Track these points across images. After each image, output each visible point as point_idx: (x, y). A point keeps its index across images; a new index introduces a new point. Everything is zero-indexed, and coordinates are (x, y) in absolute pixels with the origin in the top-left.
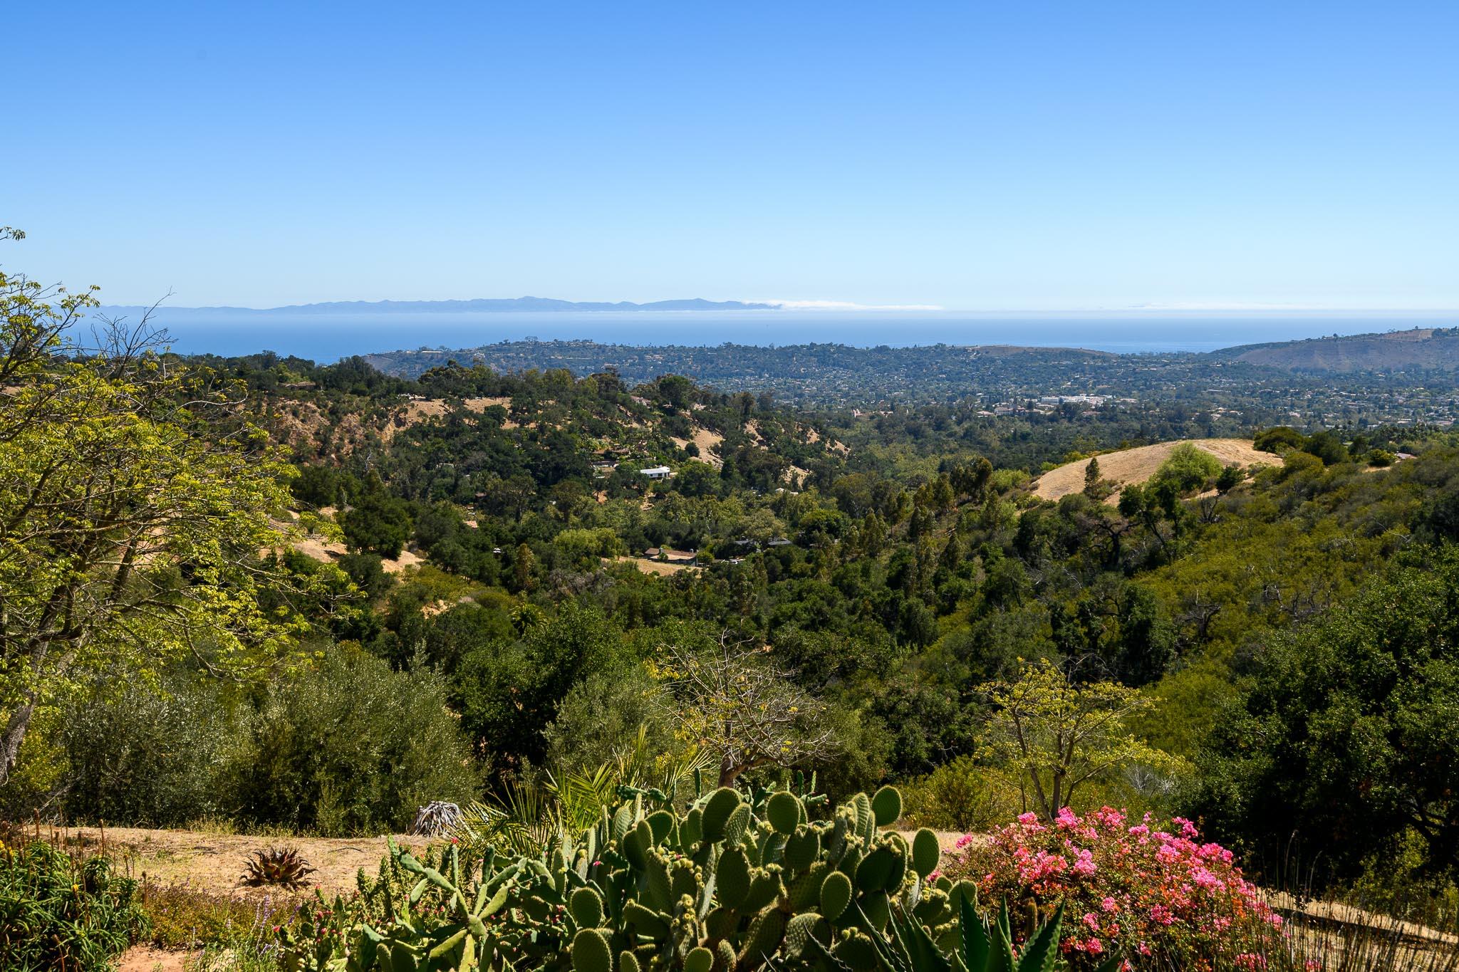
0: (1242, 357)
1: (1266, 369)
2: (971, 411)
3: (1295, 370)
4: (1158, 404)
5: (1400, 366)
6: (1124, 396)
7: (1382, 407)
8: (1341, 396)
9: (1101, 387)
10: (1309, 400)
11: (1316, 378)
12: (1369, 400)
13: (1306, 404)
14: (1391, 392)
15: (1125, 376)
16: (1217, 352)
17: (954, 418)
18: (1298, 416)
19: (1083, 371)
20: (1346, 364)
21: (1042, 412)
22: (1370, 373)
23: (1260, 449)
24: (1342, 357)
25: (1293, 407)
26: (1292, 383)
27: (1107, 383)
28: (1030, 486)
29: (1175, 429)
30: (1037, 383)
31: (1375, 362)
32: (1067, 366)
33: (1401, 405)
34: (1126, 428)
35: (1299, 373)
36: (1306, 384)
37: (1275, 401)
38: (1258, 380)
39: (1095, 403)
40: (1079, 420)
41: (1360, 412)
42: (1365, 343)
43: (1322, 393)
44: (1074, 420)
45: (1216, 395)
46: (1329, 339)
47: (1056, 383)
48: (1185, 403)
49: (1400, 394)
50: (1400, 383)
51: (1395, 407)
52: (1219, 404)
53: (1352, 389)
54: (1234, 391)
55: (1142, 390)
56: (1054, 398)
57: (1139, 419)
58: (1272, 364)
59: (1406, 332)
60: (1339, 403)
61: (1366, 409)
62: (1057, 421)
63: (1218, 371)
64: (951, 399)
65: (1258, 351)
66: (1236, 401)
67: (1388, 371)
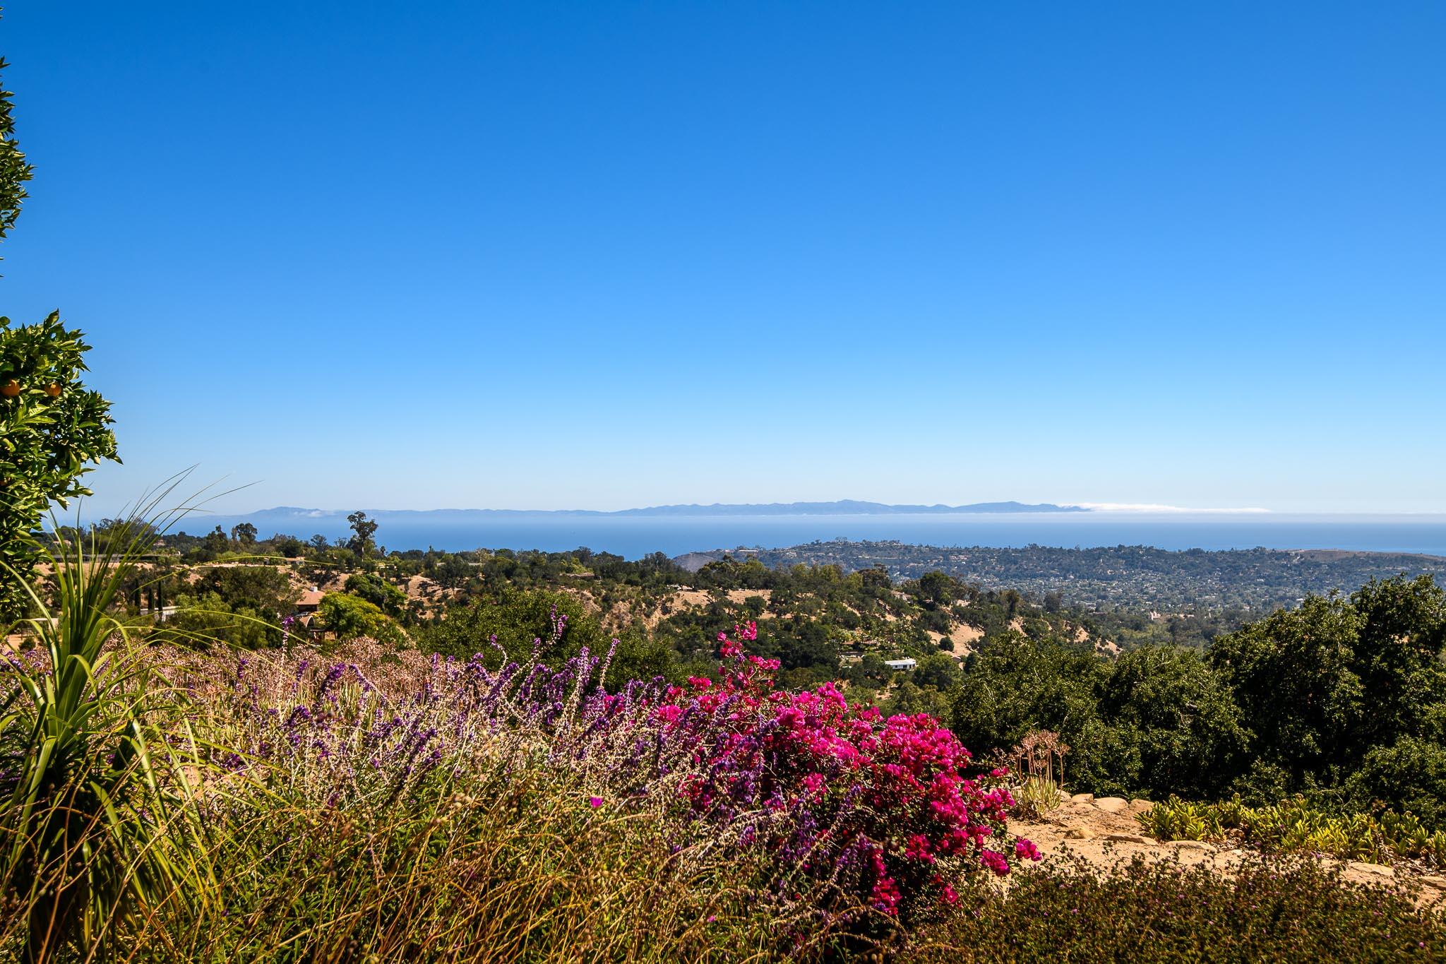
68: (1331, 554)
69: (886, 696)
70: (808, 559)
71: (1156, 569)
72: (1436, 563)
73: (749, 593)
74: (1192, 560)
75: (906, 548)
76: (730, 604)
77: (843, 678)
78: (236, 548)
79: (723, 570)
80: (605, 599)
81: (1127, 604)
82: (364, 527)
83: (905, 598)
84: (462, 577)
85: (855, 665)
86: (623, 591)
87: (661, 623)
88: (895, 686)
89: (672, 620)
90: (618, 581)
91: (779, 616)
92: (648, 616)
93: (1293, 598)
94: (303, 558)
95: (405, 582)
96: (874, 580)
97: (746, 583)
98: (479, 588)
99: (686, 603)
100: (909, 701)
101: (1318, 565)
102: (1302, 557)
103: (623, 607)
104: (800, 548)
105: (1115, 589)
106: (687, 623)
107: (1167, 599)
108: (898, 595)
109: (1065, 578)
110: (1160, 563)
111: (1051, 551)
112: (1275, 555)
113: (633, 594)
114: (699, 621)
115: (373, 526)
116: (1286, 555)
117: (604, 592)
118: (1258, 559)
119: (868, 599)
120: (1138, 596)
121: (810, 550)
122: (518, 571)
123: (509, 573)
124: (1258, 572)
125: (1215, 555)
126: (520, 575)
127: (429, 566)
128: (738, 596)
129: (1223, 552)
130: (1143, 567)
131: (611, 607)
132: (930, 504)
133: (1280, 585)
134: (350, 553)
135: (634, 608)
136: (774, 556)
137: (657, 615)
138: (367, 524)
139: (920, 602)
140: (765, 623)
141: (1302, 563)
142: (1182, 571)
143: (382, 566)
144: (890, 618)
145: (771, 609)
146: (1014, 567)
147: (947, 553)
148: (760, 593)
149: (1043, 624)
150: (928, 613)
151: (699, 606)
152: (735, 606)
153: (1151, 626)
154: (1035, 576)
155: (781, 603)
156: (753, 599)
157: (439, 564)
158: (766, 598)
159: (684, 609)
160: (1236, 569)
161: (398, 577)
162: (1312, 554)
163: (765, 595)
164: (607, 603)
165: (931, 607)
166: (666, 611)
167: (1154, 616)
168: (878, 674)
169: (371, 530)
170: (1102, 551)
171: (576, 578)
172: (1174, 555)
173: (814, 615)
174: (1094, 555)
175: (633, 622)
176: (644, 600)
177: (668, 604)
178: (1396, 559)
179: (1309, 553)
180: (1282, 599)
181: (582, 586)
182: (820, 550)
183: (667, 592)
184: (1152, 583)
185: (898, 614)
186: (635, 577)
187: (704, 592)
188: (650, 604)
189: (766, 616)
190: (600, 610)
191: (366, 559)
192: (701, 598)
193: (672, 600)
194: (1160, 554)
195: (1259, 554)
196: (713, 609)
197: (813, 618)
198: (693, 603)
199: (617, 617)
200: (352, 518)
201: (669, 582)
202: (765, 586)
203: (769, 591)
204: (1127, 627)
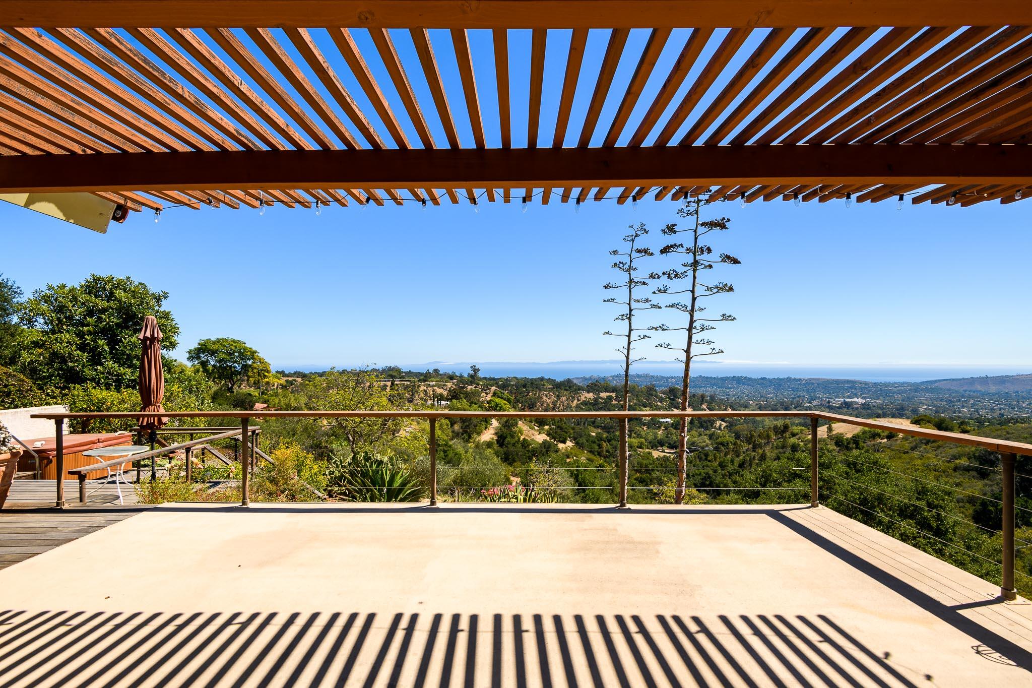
0: (936, 385)
1: (949, 390)
2: (801, 403)
3: (965, 391)
4: (892, 403)
5: (1024, 390)
6: (875, 399)
7: (1013, 408)
8: (990, 402)
9: (864, 395)
10: (972, 404)
11: (975, 394)
12: (1005, 405)
13: (970, 405)
14: (1018, 402)
15: (876, 391)
16: (923, 382)
17: (793, 406)
18: (966, 410)
19: (855, 389)
20: (993, 389)
21: (834, 405)
22: (1007, 393)
23: (913, 424)
24: (991, 386)
25: (963, 407)
26: (963, 396)
27: (867, 394)
28: (808, 433)
29: (899, 414)
30: (834, 393)
31: (1010, 388)
32: (848, 386)
33: (1024, 407)
34: (875, 413)
35: (967, 392)
36: (970, 397)
37: (953, 404)
38: (945, 394)
39: (861, 402)
40: (852, 408)
41: (1000, 410)
42: (1002, 380)
43: (979, 401)
44: (850, 408)
45: (922, 401)
46: (983, 378)
47: (842, 394)
48: (906, 403)
49: (1023, 403)
50: (1024, 398)
51: (1021, 409)
52: (924, 404)
53: (996, 400)
54: (931, 399)
55: (885, 397)
56: (841, 399)
57: (882, 409)
58: (952, 388)
59: (1027, 375)
60: (989, 406)
61: (1004, 409)
62: (842, 409)
63: (923, 390)
64: (793, 398)
65: (945, 382)
66: (933, 403)
67: (1017, 392)
68: (818, 379)
69: (660, 432)
70: (616, 380)
71: (748, 385)
72: (861, 383)
73: (608, 394)
74: (762, 381)
75: (652, 376)
76: (601, 398)
77: (644, 426)
78: (434, 377)
79: (596, 385)
80: (558, 396)
81: (738, 398)
82: (476, 370)
83: (663, 396)
84: (508, 387)
85: (649, 420)
86: (563, 393)
87: (577, 405)
88: (663, 428)
89: (581, 403)
90: (562, 390)
91: (619, 402)
92: (572, 402)
93: (804, 396)
94: (456, 381)
95: (490, 389)
96: (650, 389)
97: (606, 390)
98: (514, 391)
99: (585, 397)
100: (671, 435)
101: (813, 384)
102: (806, 380)
103: (564, 399)
104: (613, 376)
105: (732, 392)
106: (586, 404)
107: (754, 396)
108: (660, 395)
109: (713, 388)
110: (750, 382)
111: (707, 378)
112: (795, 379)
113: (567, 394)
114: (591, 404)
115: (478, 370)
116: (800, 380)
117: (557, 393)
118: (788, 381)
119: (650, 397)
120: (742, 395)
121: (617, 377)
122: (528, 386)
123: (524, 386)
124: (789, 386)
125: (771, 379)
126: (528, 387)
127: (497, 383)
128: (604, 395)
129: (774, 379)
130: (743, 384)
131: (560, 399)
132: (659, 360)
133: (798, 391)
134: (470, 379)
135: (568, 399)
136: (604, 379)
137: (575, 402)
138: (477, 369)
139: (669, 398)
140: (614, 405)
141: (807, 383)
142: (758, 386)
143: (481, 383)
144: (659, 404)
145: (616, 400)
146: (693, 384)
147: (667, 378)
148: (611, 394)
149: (714, 406)
150: (672, 402)
151: (590, 399)
152: (603, 399)
153: (751, 407)
154: (701, 387)
155: (619, 398)
156: (609, 396)
157: (500, 383)
158: (614, 396)
159: (585, 399)
160: (780, 385)
161: (487, 387)
162: (810, 379)
163: (613, 395)
164: (558, 397)
165: (673, 400)
166: (578, 400)
167: (751, 402)
168: (657, 424)
169: (478, 371)
170: (727, 378)
171: (546, 388)
172: (755, 380)
173: (632, 402)
174: (724, 379)
175: (568, 404)
176: (571, 396)
177: (579, 398)
178: (845, 382)
179: (808, 379)
180: (799, 396)
181: (550, 391)
182: (620, 377)
183: (579, 393)
184: (747, 390)
185: (661, 402)
186: (567, 388)
187: (592, 394)
188: (573, 398)
189: (614, 402)
190: (556, 399)
191: (477, 381)
192: (591, 395)
193: (581, 396)
194: (750, 379)
195: (789, 379)
196: (596, 400)
197: (631, 403)
198: (588, 398)
199: (562, 402)
200: (471, 367)
201: (579, 390)
202: (613, 392)
203: (615, 393)
204: (741, 407)
